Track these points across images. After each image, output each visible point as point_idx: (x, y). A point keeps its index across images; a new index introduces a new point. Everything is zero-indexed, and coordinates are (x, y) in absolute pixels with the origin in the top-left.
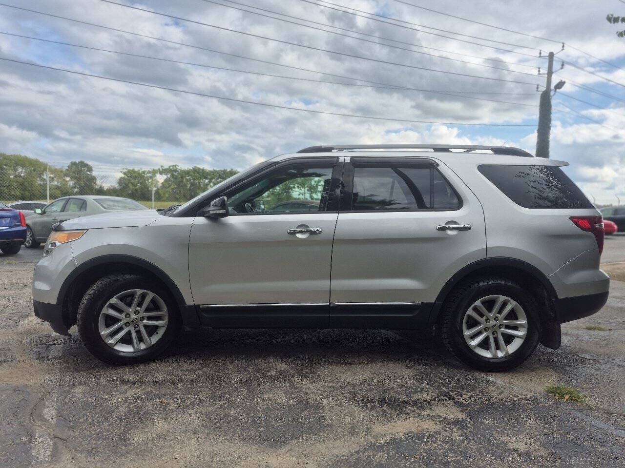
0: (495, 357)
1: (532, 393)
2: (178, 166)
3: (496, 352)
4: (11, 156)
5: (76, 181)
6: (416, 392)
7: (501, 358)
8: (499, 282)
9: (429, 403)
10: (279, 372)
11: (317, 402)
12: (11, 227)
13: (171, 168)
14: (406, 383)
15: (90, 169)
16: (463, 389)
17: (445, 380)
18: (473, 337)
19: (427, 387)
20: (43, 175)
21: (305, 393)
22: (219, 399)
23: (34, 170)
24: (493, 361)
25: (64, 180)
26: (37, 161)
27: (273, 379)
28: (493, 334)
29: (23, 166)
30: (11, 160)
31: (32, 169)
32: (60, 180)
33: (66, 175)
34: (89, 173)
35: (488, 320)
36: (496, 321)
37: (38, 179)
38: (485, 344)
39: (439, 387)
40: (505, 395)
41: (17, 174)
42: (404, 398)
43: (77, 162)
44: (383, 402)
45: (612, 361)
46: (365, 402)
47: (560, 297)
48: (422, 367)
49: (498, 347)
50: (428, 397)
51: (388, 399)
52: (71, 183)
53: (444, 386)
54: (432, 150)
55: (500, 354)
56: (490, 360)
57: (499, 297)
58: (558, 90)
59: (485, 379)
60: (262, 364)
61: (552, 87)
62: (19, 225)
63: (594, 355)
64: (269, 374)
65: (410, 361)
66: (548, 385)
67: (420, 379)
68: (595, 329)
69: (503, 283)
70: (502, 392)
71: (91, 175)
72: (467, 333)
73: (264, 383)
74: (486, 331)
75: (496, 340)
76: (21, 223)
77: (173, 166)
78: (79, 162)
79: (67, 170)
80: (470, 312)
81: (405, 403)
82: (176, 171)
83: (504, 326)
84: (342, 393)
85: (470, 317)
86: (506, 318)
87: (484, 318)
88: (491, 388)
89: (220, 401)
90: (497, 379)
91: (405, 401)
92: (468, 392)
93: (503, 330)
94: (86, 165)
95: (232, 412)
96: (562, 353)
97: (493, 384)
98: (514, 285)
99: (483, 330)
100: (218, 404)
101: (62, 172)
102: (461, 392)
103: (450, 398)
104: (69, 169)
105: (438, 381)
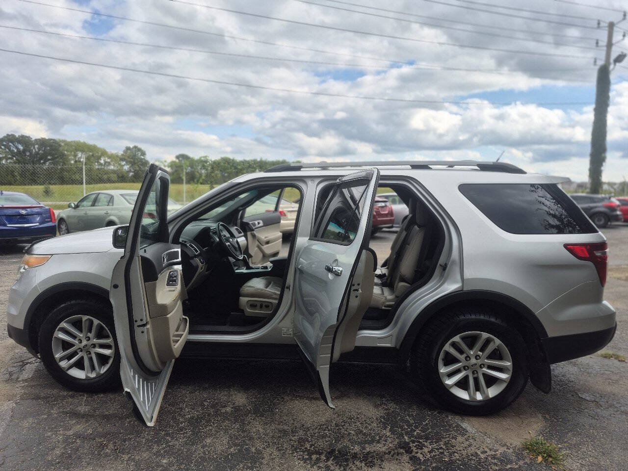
0: (473, 400)
1: (505, 449)
2: (208, 157)
3: (475, 394)
4: (72, 142)
5: (130, 165)
6: (371, 442)
7: (480, 401)
8: (482, 317)
9: (381, 457)
10: (235, 408)
11: (259, 452)
12: (41, 224)
13: (202, 159)
14: (366, 427)
15: (144, 154)
16: (427, 439)
17: (409, 425)
18: (451, 375)
19: (388, 434)
20: (101, 160)
21: (251, 439)
22: (158, 443)
23: (93, 155)
24: (471, 403)
25: (120, 164)
26: (95, 147)
27: (225, 417)
28: (473, 373)
29: (82, 151)
30: (72, 146)
31: (91, 154)
32: (116, 165)
33: (122, 160)
34: (142, 157)
35: (468, 358)
36: (477, 359)
37: (96, 164)
38: (463, 384)
39: (402, 435)
40: (472, 450)
41: (77, 159)
42: (357, 449)
43: (132, 147)
44: (330, 453)
45: (617, 406)
46: (310, 454)
47: (549, 336)
48: (392, 406)
49: (478, 388)
50: (384, 449)
51: (338, 451)
52: (126, 168)
53: (407, 433)
54: (409, 167)
55: (479, 397)
56: (468, 403)
57: (481, 334)
58: (617, 64)
59: (458, 426)
60: (222, 396)
61: (612, 61)
62: (48, 222)
63: (598, 395)
64: (223, 410)
65: (382, 396)
66: (528, 437)
67: (384, 423)
68: (612, 357)
69: (486, 318)
70: (470, 446)
71: (144, 159)
72: (443, 370)
73: (213, 423)
74: (465, 369)
75: (476, 380)
76: (51, 218)
77: (204, 157)
78: (133, 147)
79: (122, 155)
80: (447, 347)
81: (355, 456)
82: (206, 162)
83: (486, 366)
84: (290, 440)
85: (447, 354)
86: (489, 357)
87: (465, 355)
88: (460, 439)
89: (158, 446)
90: (470, 425)
91: (355, 454)
92: (431, 443)
93: (485, 370)
94: (139, 150)
95: (165, 461)
96: (560, 391)
97: (463, 432)
98: (498, 322)
99: (462, 369)
100: (155, 448)
101: (117, 156)
102: (423, 443)
103: (409, 451)
104: (125, 154)
105: (401, 427)
